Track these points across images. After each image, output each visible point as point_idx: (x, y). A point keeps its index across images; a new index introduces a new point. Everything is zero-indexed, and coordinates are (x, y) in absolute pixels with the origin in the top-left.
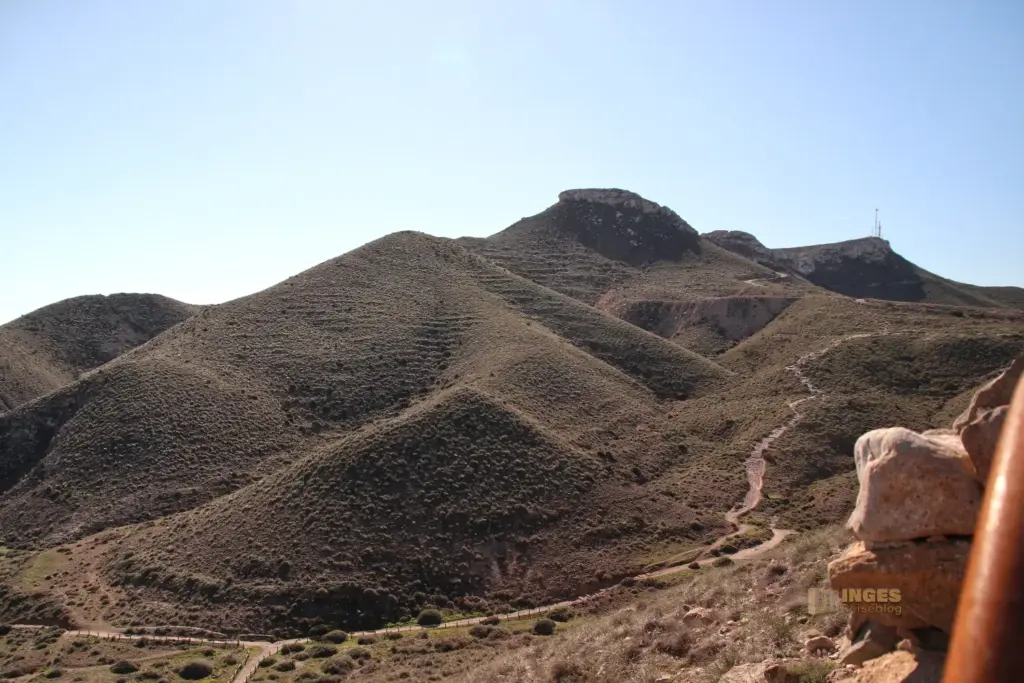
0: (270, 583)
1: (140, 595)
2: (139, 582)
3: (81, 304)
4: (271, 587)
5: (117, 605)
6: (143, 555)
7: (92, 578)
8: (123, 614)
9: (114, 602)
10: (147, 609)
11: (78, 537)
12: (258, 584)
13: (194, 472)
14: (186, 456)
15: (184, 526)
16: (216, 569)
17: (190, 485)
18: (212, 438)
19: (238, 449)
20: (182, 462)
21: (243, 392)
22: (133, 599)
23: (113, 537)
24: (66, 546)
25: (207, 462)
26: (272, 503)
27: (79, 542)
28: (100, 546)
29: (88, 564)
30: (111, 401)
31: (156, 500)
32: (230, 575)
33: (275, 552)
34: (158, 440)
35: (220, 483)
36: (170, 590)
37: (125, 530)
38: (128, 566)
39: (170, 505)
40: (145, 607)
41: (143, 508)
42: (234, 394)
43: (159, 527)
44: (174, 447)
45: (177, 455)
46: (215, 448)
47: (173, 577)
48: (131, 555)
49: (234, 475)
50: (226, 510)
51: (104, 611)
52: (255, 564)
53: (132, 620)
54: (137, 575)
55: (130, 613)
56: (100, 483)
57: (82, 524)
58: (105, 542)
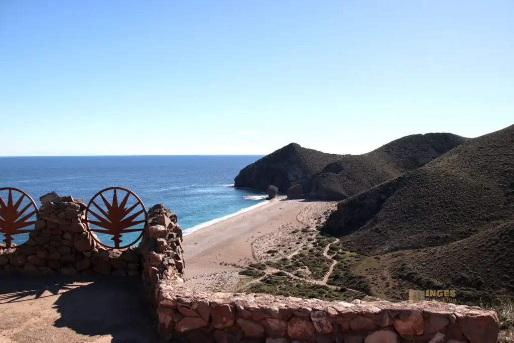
0: (470, 290)
1: (404, 285)
2: (405, 278)
3: (410, 139)
4: (469, 293)
5: (392, 288)
6: (410, 266)
7: (385, 273)
8: (394, 292)
9: (391, 286)
10: (405, 293)
11: (387, 252)
12: (463, 290)
13: (448, 226)
14: (445, 218)
15: (433, 253)
16: (443, 278)
17: (445, 233)
18: (461, 209)
19: (474, 216)
20: (443, 221)
21: (482, 185)
22: (400, 286)
23: (400, 255)
24: (379, 256)
25: (456, 222)
26: (479, 247)
27: (385, 255)
28: (393, 258)
29: (385, 266)
30: (411, 187)
31: (426, 239)
32: (449, 282)
33: (475, 274)
34: (432, 208)
35: (461, 233)
36: (418, 285)
37: (408, 252)
38: (402, 269)
39: (435, 242)
40: (405, 291)
41: (419, 243)
42: (476, 187)
43: (422, 253)
44: (440, 212)
45: (440, 217)
46: (461, 215)
47: (421, 278)
48: (405, 264)
49: (470, 230)
50: (456, 248)
51: (385, 290)
52: (464, 278)
53: (397, 296)
54: (405, 274)
55: (397, 293)
56: (401, 228)
57: (390, 247)
58: (396, 257)
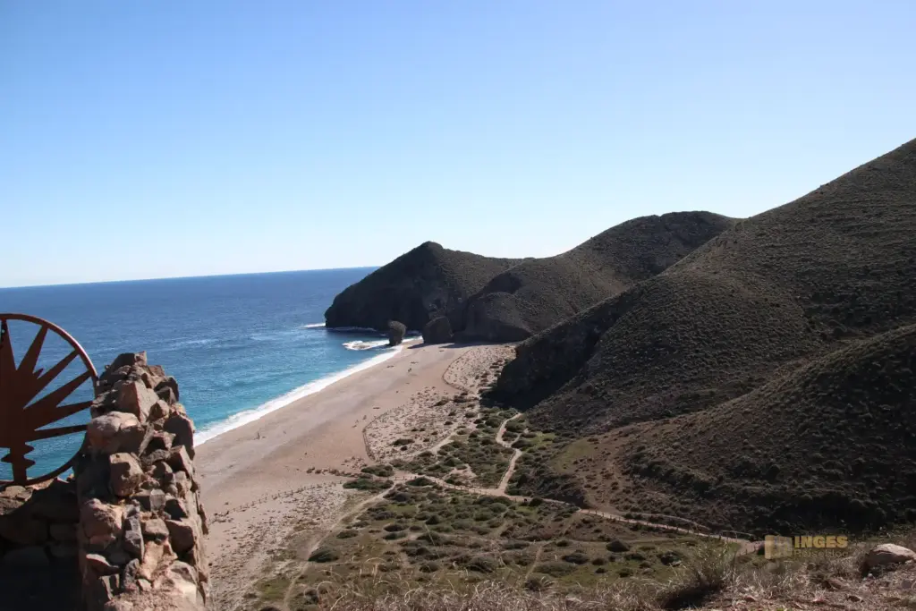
0: (757, 484)
1: (644, 484)
2: (644, 474)
3: (638, 226)
4: (758, 489)
5: (624, 491)
6: (653, 449)
7: (610, 466)
8: (626, 500)
9: (621, 488)
10: (647, 498)
11: (609, 429)
12: (747, 484)
13: (713, 375)
14: (708, 360)
15: (691, 425)
16: (711, 467)
17: (710, 387)
18: (733, 344)
19: (758, 355)
20: (703, 366)
21: (766, 300)
22: (637, 487)
23: (634, 431)
24: (596, 436)
25: (727, 366)
26: (771, 407)
27: (606, 434)
28: (622, 438)
29: (609, 454)
30: (645, 311)
31: (677, 400)
32: (722, 474)
33: (766, 456)
34: (683, 345)
35: (736, 386)
36: (669, 482)
37: (646, 426)
38: (637, 458)
39: (692, 403)
40: (646, 496)
41: (665, 407)
42: (757, 303)
43: (671, 426)
44: (697, 351)
45: (699, 359)
46: (735, 353)
47: (673, 470)
48: (643, 448)
49: (751, 379)
50: (730, 412)
51: (612, 496)
52: (747, 465)
53: (633, 506)
54: (644, 466)
55: (633, 500)
56: (631, 383)
57: (614, 418)
58: (627, 435)
